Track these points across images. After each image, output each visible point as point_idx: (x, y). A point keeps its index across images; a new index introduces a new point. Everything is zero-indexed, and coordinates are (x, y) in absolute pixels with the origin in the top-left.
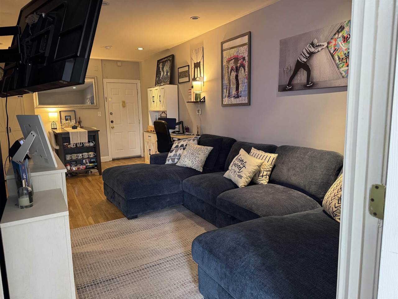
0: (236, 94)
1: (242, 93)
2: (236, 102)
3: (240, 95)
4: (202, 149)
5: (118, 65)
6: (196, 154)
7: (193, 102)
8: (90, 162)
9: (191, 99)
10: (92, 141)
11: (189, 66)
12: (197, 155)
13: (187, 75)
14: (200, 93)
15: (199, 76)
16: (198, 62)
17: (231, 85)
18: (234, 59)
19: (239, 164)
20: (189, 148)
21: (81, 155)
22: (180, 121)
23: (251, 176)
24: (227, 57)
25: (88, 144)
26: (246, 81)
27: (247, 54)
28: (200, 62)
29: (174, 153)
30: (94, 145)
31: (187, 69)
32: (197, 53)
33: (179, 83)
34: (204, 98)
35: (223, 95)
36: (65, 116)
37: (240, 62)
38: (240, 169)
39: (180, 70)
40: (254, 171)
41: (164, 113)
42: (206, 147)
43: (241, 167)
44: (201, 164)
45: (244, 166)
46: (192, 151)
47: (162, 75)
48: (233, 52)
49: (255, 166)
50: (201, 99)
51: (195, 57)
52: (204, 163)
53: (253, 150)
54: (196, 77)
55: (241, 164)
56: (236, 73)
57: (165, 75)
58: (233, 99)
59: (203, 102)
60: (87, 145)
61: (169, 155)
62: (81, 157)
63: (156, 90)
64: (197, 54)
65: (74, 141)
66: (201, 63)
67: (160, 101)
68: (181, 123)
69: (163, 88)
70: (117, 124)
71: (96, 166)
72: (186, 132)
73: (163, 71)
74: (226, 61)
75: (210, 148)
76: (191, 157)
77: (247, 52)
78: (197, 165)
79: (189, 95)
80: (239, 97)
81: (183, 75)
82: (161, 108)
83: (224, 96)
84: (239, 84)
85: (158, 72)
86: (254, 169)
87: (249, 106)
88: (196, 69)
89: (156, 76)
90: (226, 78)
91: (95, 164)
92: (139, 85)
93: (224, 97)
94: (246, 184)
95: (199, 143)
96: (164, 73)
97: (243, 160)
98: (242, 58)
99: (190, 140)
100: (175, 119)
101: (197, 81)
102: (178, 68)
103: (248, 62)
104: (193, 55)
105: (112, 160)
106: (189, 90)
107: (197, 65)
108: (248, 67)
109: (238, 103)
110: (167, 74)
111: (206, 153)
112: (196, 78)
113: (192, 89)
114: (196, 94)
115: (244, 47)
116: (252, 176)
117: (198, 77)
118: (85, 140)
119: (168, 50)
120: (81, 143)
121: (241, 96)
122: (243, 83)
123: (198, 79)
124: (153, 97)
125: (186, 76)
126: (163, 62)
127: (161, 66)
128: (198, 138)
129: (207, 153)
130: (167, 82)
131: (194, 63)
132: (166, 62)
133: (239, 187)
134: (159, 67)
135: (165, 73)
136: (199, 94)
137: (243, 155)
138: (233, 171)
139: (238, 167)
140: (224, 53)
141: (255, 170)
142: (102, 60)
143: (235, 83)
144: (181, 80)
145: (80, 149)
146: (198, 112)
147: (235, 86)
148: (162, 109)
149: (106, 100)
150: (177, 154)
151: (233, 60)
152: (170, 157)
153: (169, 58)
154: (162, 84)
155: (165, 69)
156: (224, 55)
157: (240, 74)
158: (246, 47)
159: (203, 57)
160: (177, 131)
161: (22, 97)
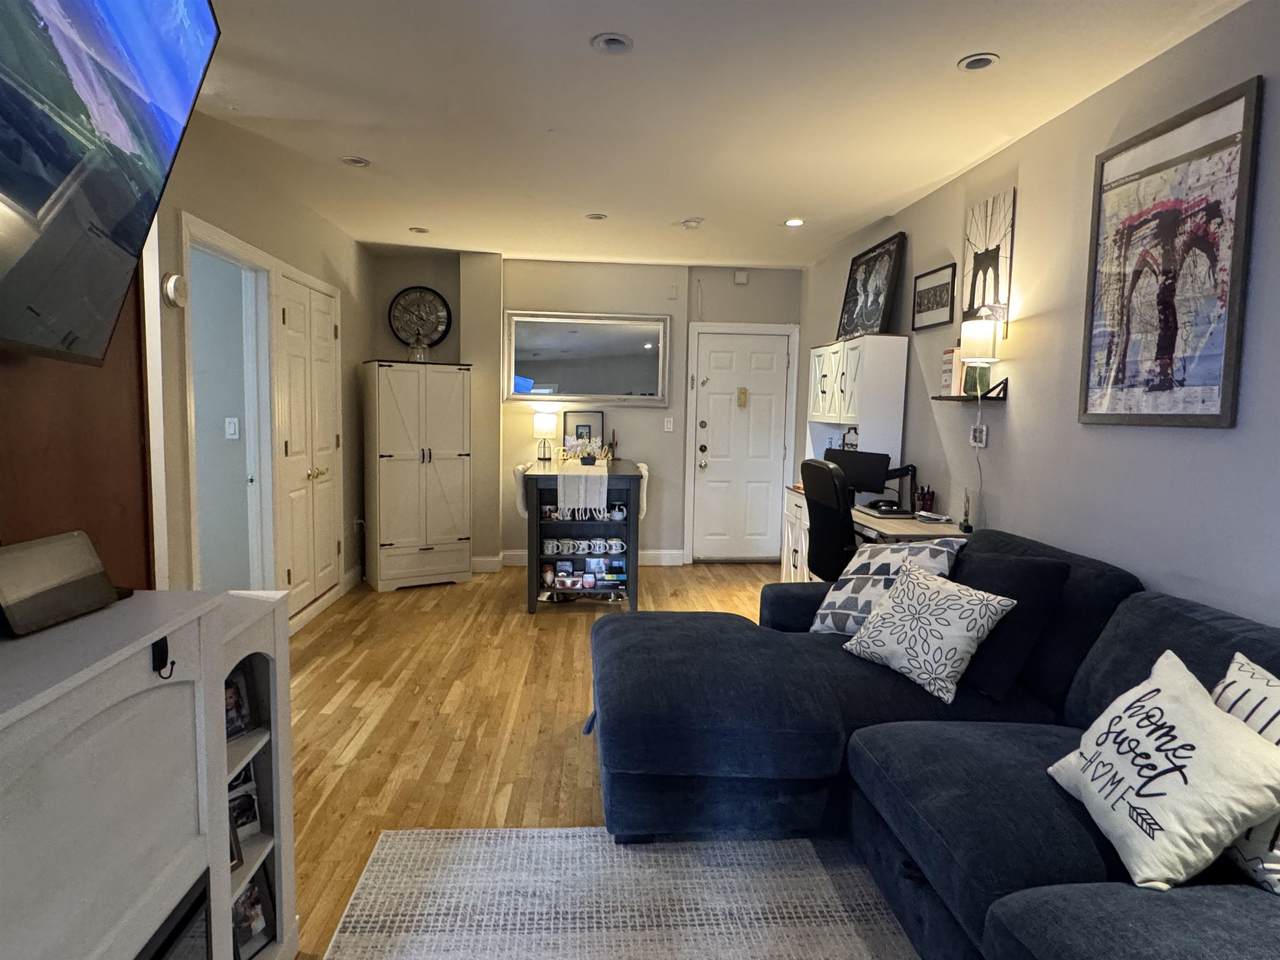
0: (1158, 370)
1: (1191, 367)
2: (1156, 407)
3: (1178, 376)
4: (963, 602)
5: (738, 280)
6: (932, 619)
7: (958, 399)
8: (611, 570)
9: (949, 386)
10: (620, 506)
11: (954, 266)
12: (935, 625)
13: (946, 297)
14: (987, 366)
15: (989, 300)
16: (992, 247)
17: (1132, 331)
18: (1155, 217)
19: (1148, 745)
20: (905, 586)
21: (584, 544)
22: (908, 463)
23: (1218, 836)
24: (1124, 215)
25: (607, 515)
26: (1219, 309)
27: (1236, 186)
28: (998, 247)
29: (846, 592)
30: (625, 519)
31: (946, 275)
32: (989, 213)
33: (914, 329)
34: (1005, 383)
35: (1088, 375)
36: (577, 426)
37: (1188, 226)
38: (1151, 779)
39: (924, 284)
40: (1243, 815)
41: (852, 431)
42: (981, 594)
43: (1154, 767)
44: (949, 669)
45: (1179, 768)
46: (914, 602)
47: (860, 304)
48: (1158, 191)
49: (1257, 788)
50: (991, 387)
51: (982, 232)
52: (964, 666)
53: (1242, 672)
54: (977, 303)
55: (1158, 749)
56: (1161, 279)
57: (869, 304)
58: (1138, 391)
59: (997, 398)
60: (603, 516)
61: (828, 599)
62: (583, 550)
63: (834, 353)
64: (989, 219)
65: (569, 502)
66: (1002, 253)
67: (842, 391)
68: (908, 471)
69: (856, 348)
70: (718, 457)
71: (623, 583)
72: (923, 509)
73: (865, 290)
74: (1117, 232)
75: (999, 603)
76: (907, 629)
77: (1236, 178)
78: (930, 668)
79: (945, 371)
80: (1170, 388)
81: (929, 302)
82: (844, 414)
83: (1094, 379)
84: (1176, 329)
85: (850, 296)
86: (1244, 804)
87: (1232, 431)
88: (981, 273)
89: (843, 310)
90: (1109, 302)
91: (621, 576)
92: (795, 339)
93: (1091, 384)
94: (1182, 877)
95: (955, 574)
96: (867, 296)
97: (1172, 728)
98: (1203, 209)
99: (921, 550)
100: (886, 458)
101: (981, 318)
102: (917, 278)
103: (1236, 223)
104: (974, 225)
105: (691, 562)
106: (946, 353)
107: (987, 260)
108: (1234, 247)
109: (1163, 410)
110: (876, 301)
111: (980, 622)
112: (979, 309)
113: (956, 351)
114: (971, 370)
115: (1216, 157)
116: (1227, 840)
117: (986, 303)
118: (599, 502)
119: (887, 220)
120: (586, 509)
121: (1181, 384)
122: (1200, 320)
123: (984, 312)
124: (825, 376)
125: (940, 305)
126: (867, 263)
127: (860, 276)
128: (956, 547)
129: (984, 621)
130: (872, 326)
131: (976, 254)
132: (875, 261)
133: (1137, 880)
134: (855, 281)
135: (871, 299)
136: (982, 368)
137: (1176, 699)
138: (1101, 771)
139: (1139, 761)
140: (1110, 199)
141: (1250, 808)
142: (691, 268)
143: (1156, 322)
144: (925, 318)
145: (584, 527)
146: (975, 438)
147: (1154, 338)
148: (847, 418)
149: (693, 384)
150: (857, 599)
151: (1153, 224)
152: (832, 605)
153: (887, 246)
154: (857, 334)
155: (871, 288)
156: (1109, 207)
157: (1185, 283)
158: (1232, 157)
159: (1013, 226)
160: (890, 503)
161: (468, 370)
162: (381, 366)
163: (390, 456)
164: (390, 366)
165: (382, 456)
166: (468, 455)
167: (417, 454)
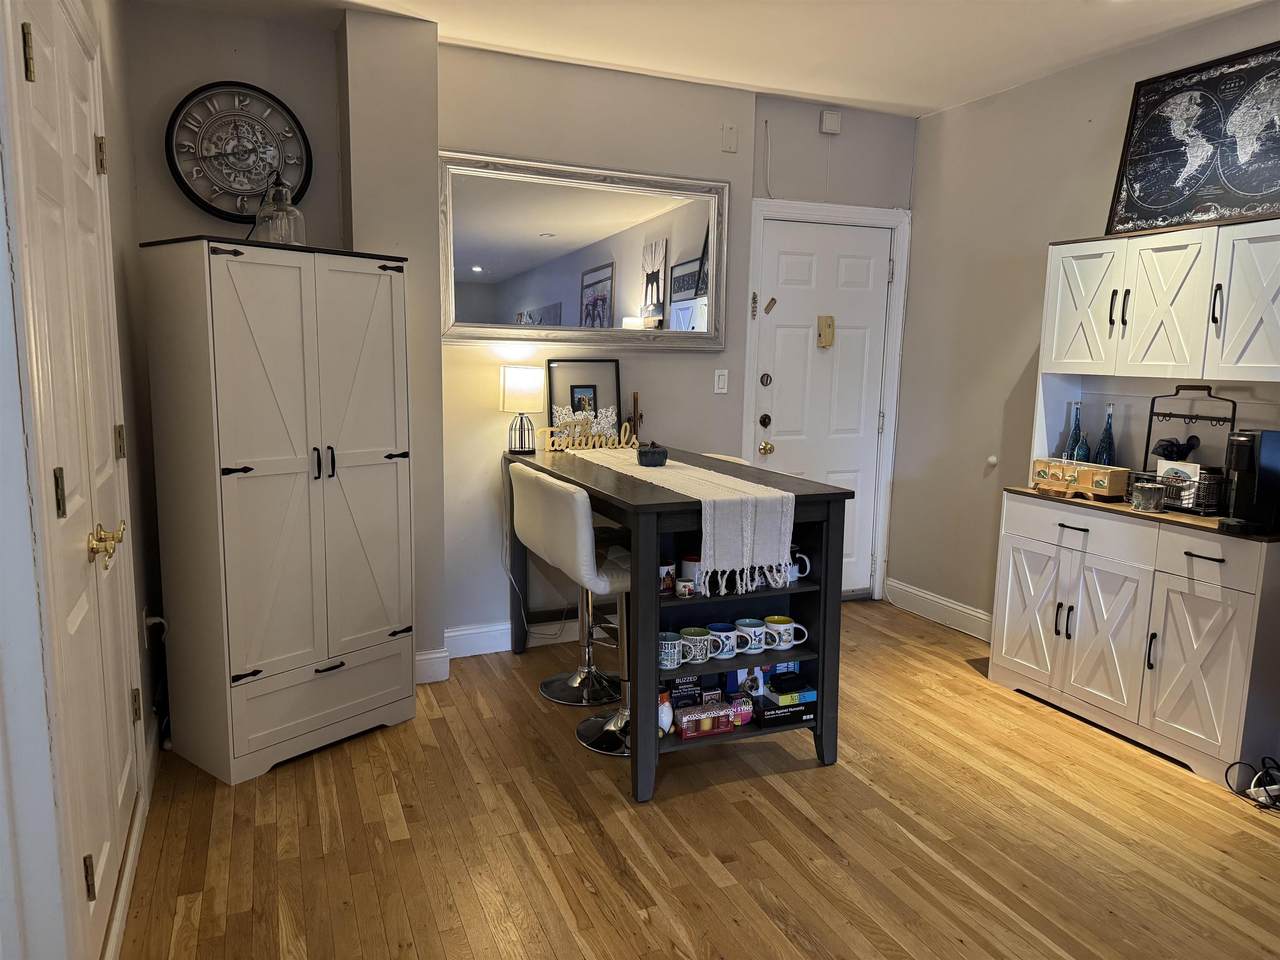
5: (826, 128)
21: (734, 637)
36: (573, 388)
47: (1195, 161)
57: (1242, 159)
62: (731, 649)
63: (1159, 250)
71: (810, 707)
73: (1212, 135)
82: (1215, 362)
89: (1121, 175)
91: (805, 694)
92: (904, 235)
96: (1227, 147)
126: (1206, 86)
132: (1249, 80)
142: (758, 95)
149: (753, 310)
161: (400, 270)
162: (214, 251)
163: (246, 470)
164: (236, 253)
165: (226, 472)
166: (405, 455)
167: (303, 459)
